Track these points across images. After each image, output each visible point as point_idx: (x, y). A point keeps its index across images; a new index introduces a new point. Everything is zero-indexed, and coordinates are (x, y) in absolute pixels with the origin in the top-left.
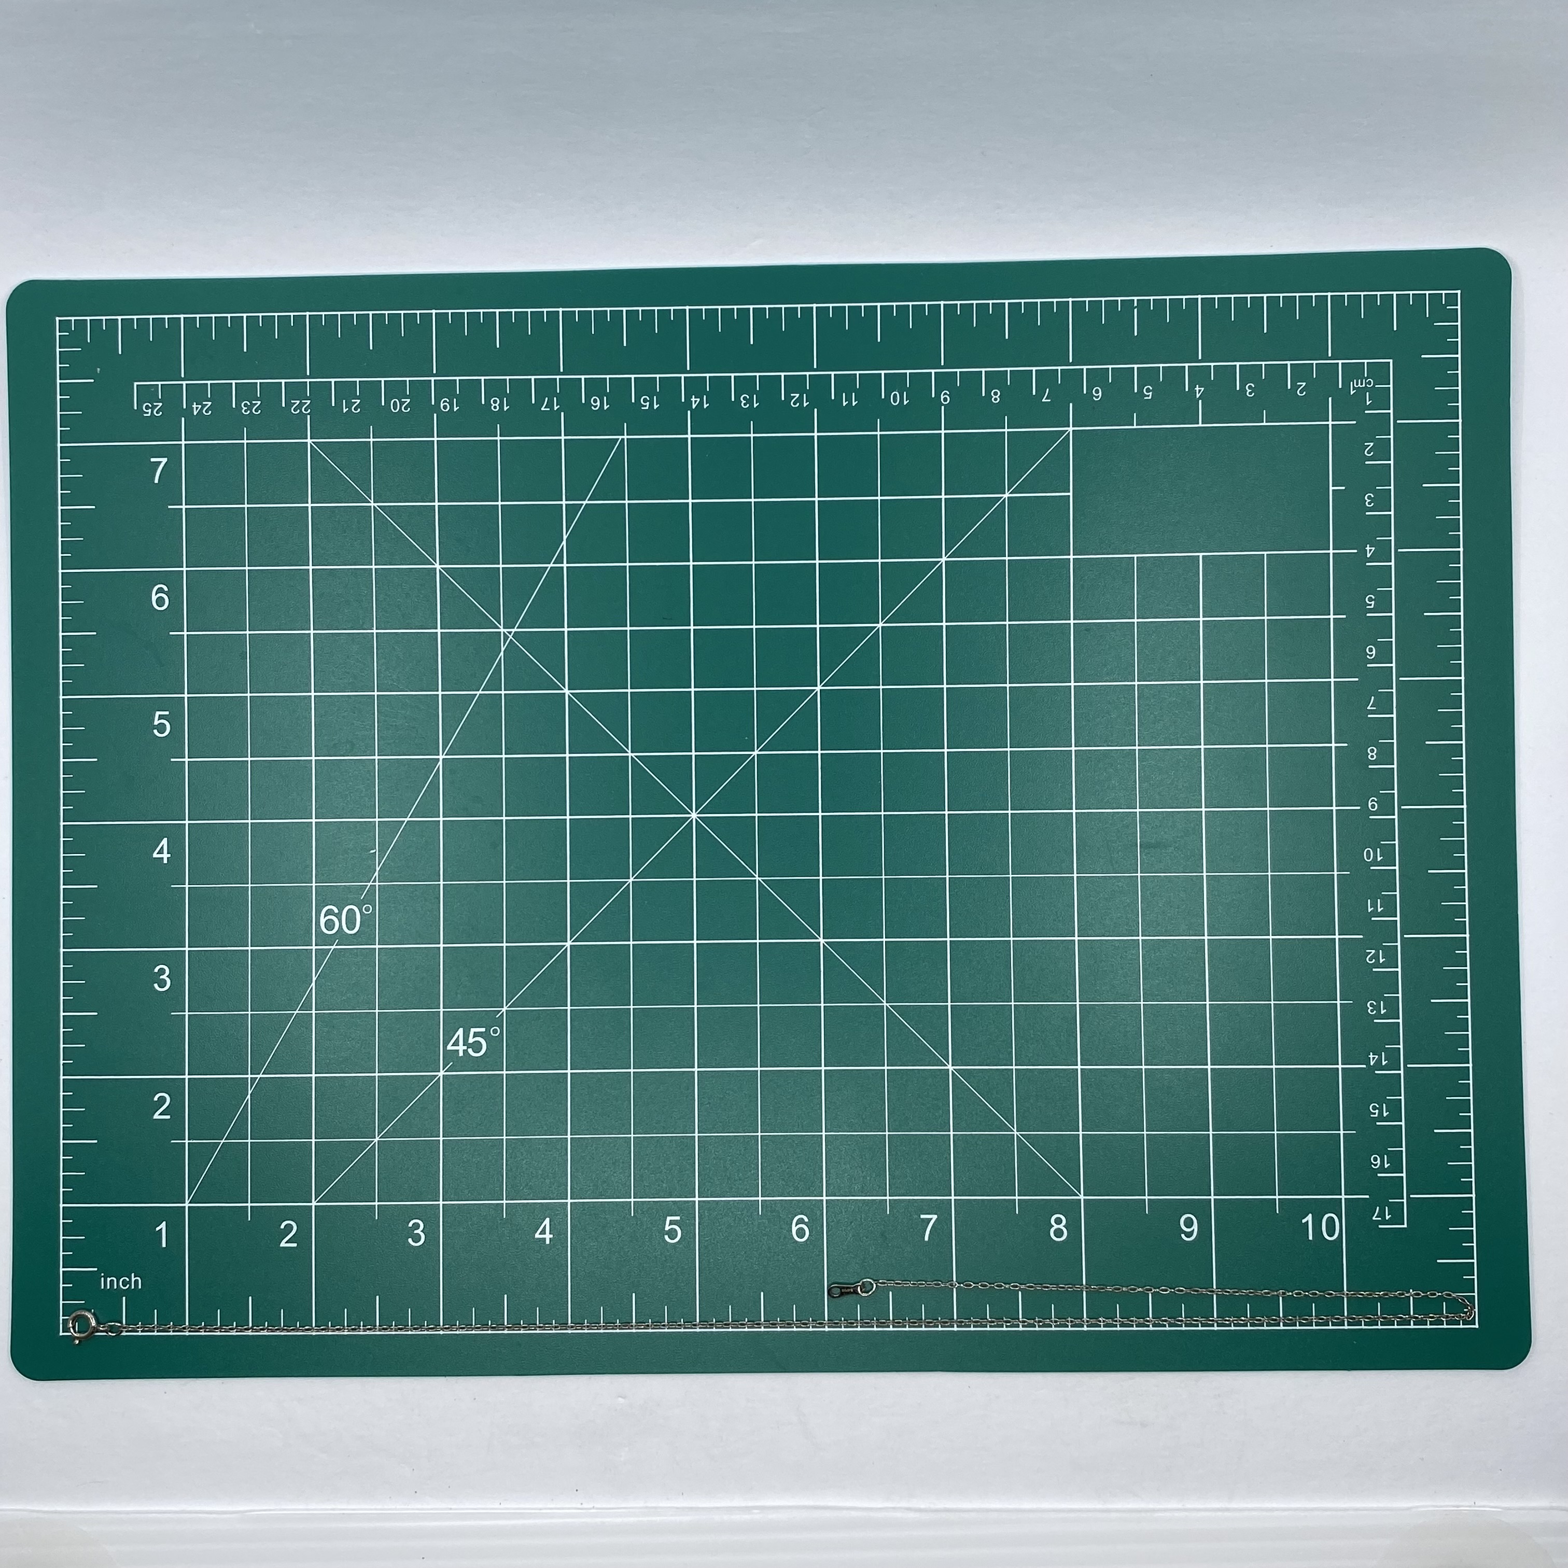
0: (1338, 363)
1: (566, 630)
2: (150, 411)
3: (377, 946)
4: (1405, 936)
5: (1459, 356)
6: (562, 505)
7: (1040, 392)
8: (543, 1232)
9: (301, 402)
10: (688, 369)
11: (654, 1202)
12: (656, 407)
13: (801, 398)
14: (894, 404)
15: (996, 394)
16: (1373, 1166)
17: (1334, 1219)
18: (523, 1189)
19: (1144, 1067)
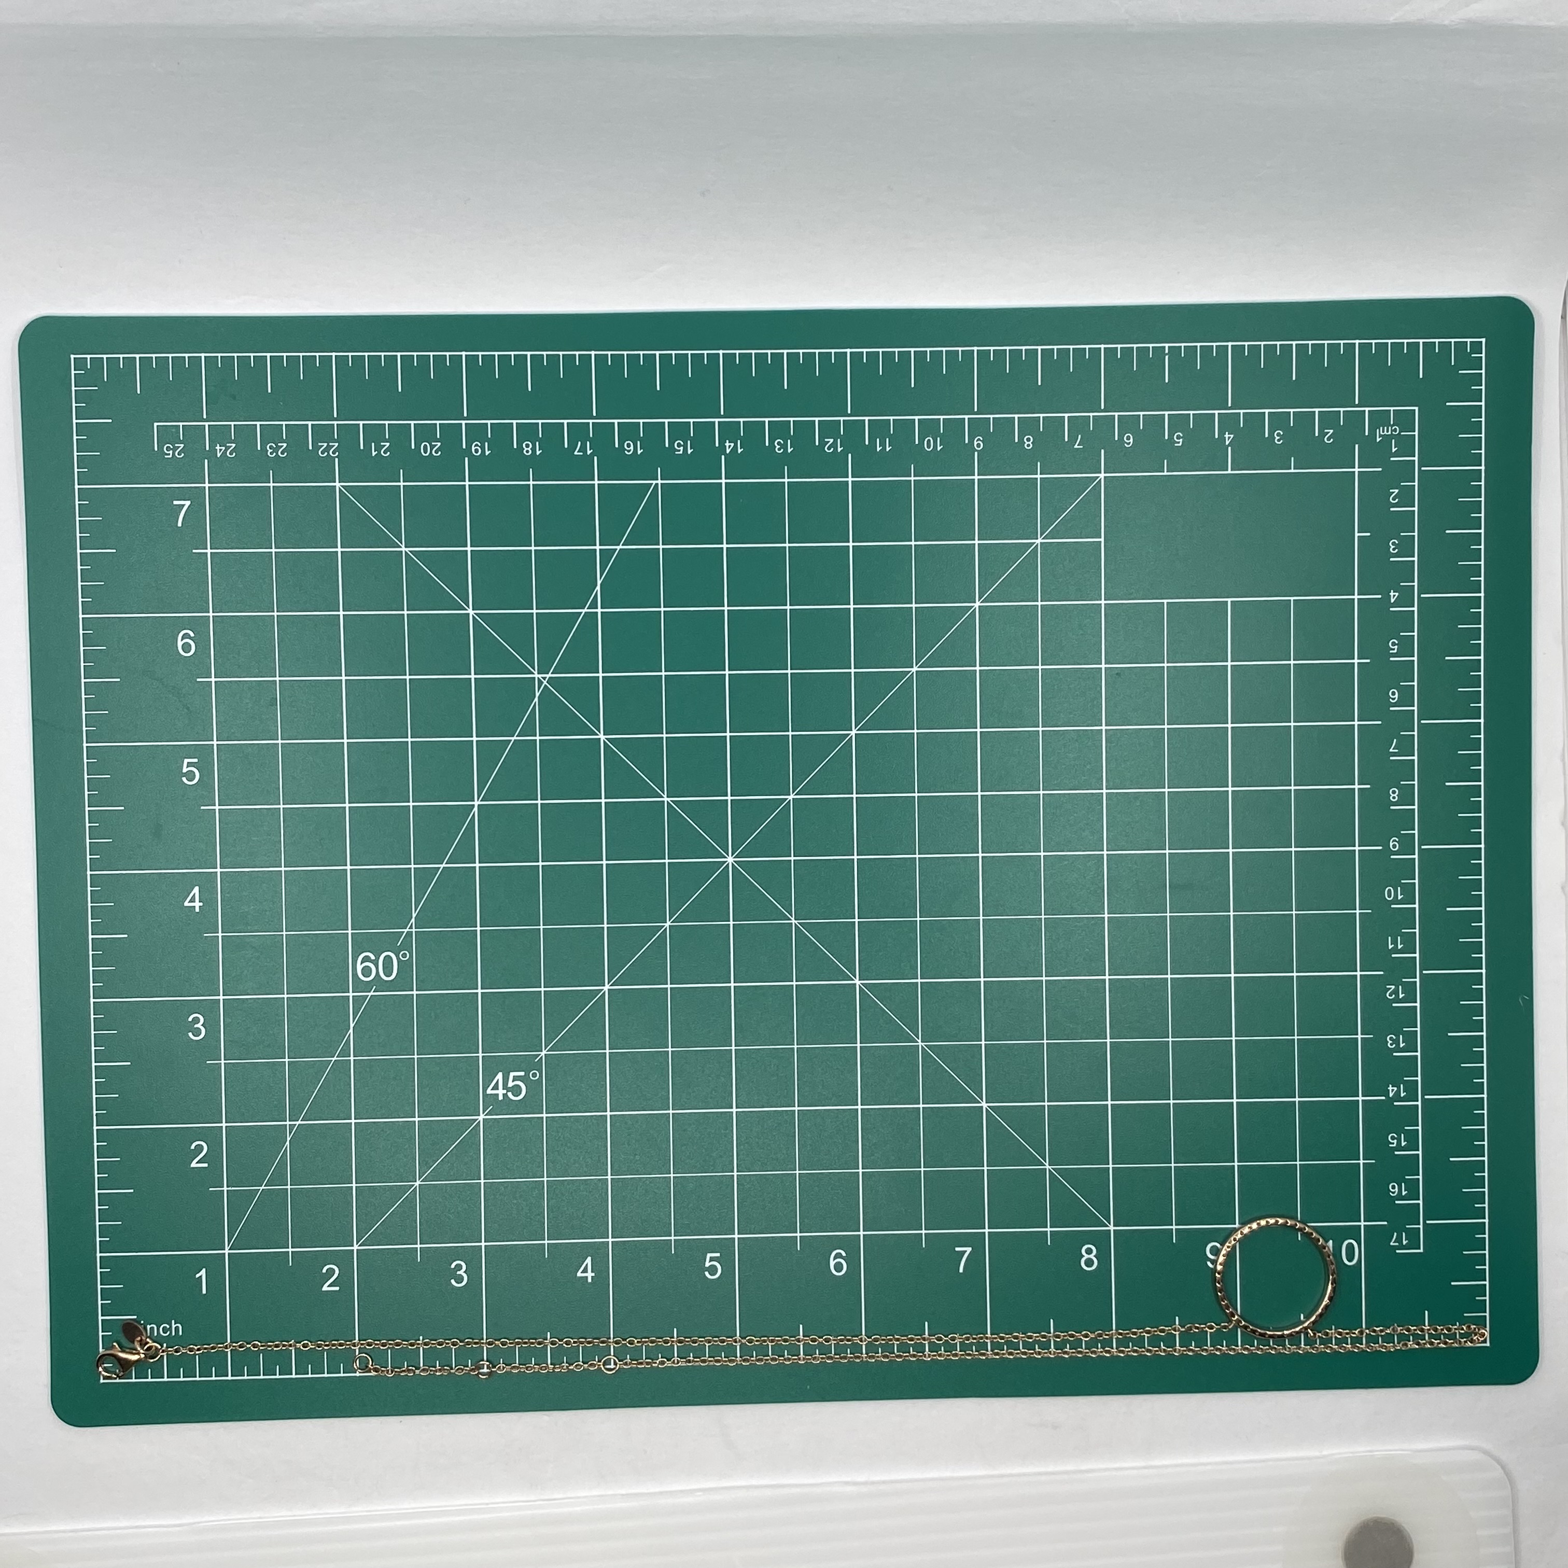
0: (1365, 411)
1: (601, 675)
2: (171, 452)
3: (415, 993)
4: (1424, 972)
5: (1483, 404)
6: (596, 550)
7: (1073, 439)
8: (585, 1271)
9: (328, 445)
10: (722, 413)
11: (694, 1239)
12: (690, 451)
13: (835, 442)
14: (928, 450)
15: (1028, 440)
16: (1391, 1194)
17: (1353, 1245)
18: (564, 1230)
19: (1172, 1102)
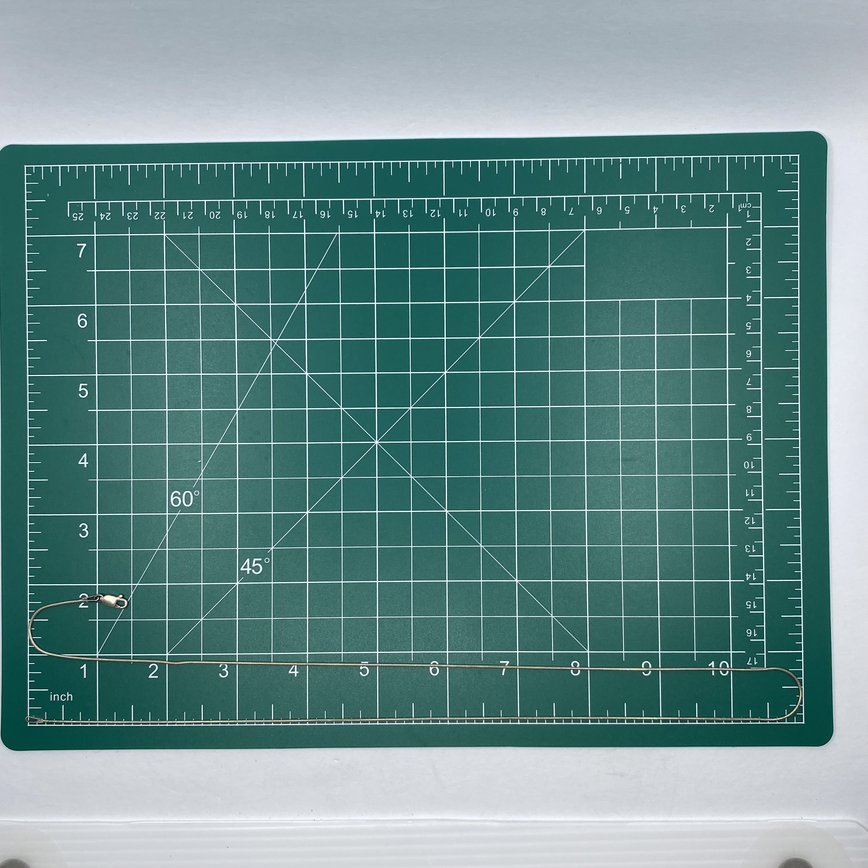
0: (732, 195)
1: (306, 339)
2: (76, 217)
3: (202, 514)
4: (766, 510)
5: (798, 191)
6: (304, 271)
7: (568, 210)
8: (293, 670)
9: (160, 213)
10: (374, 196)
11: (354, 654)
12: (356, 217)
13: (436, 212)
14: (488, 216)
15: (544, 210)
16: (747, 635)
17: (726, 664)
18: (282, 647)
19: (622, 581)
